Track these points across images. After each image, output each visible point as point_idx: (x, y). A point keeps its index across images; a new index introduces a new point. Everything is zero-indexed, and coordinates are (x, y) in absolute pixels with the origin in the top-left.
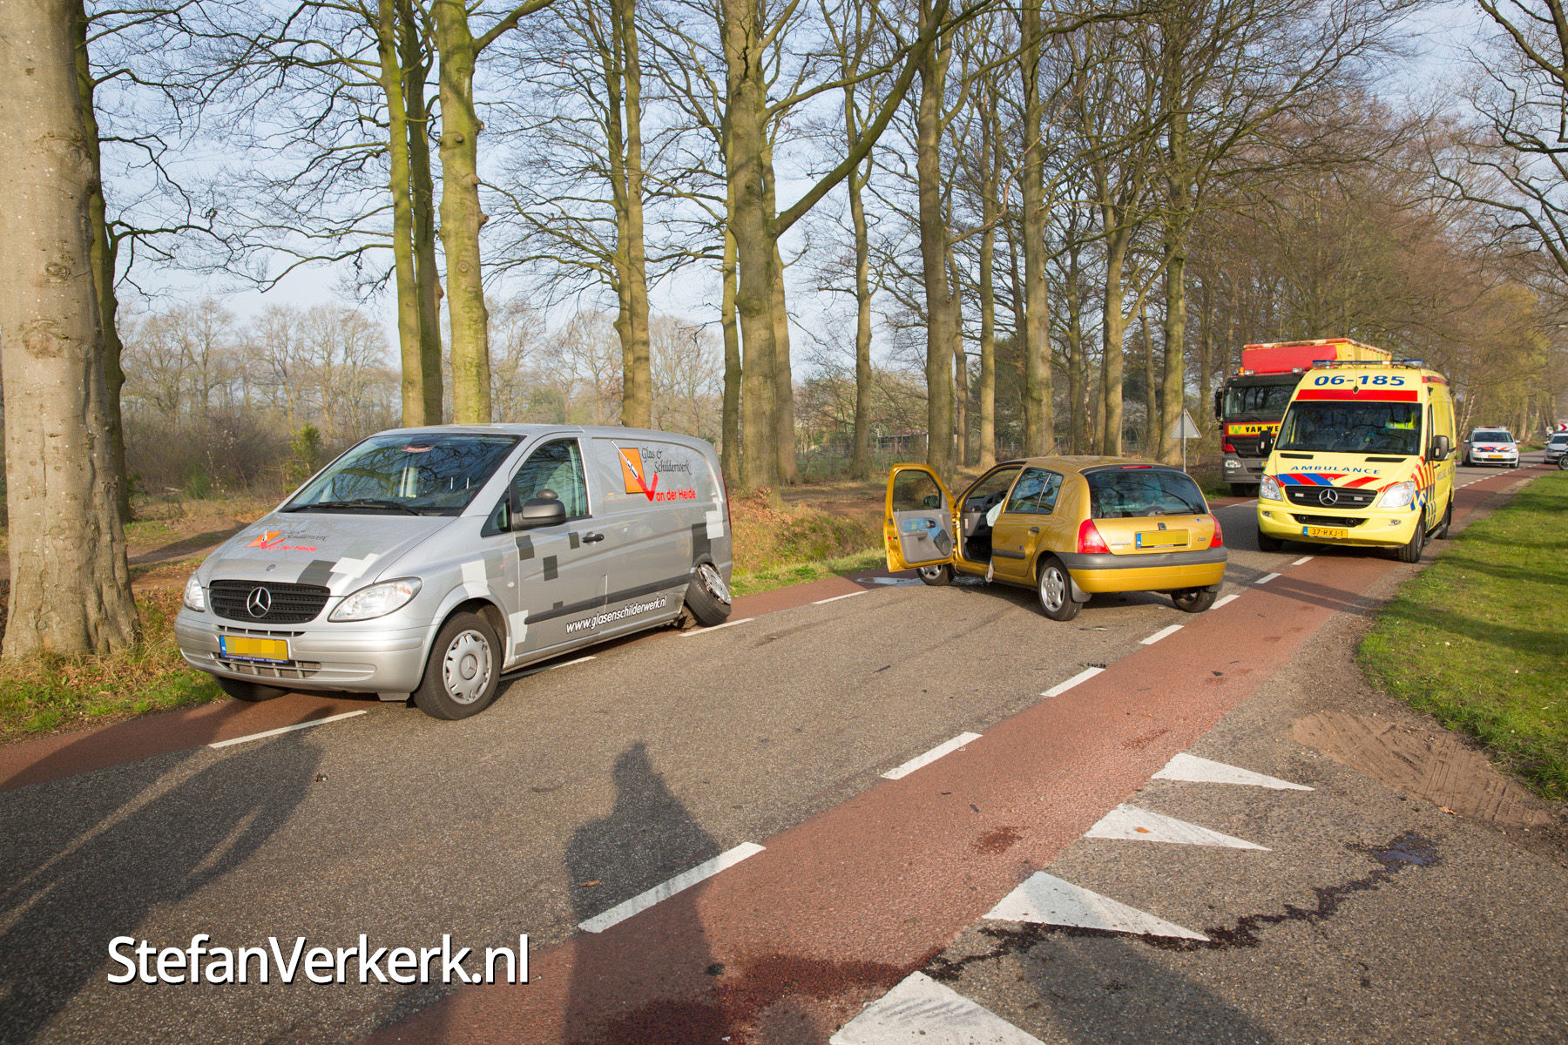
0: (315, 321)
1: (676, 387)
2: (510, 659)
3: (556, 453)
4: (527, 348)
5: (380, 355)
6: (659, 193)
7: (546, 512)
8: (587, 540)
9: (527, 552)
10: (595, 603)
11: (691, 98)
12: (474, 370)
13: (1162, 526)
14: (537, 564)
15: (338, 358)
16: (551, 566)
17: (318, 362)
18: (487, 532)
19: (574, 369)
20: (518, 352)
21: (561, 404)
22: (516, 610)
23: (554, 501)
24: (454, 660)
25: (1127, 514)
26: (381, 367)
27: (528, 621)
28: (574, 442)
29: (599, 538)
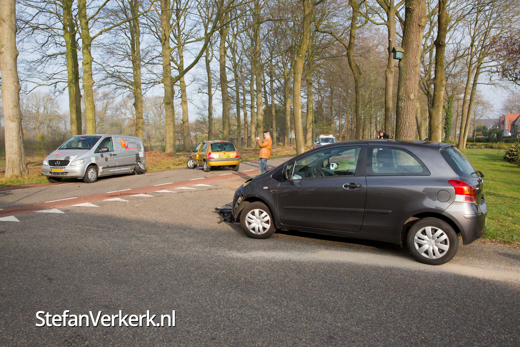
0: (33, 97)
1: (161, 121)
2: (99, 175)
3: (108, 139)
4: (109, 107)
5: (56, 110)
6: (148, 63)
7: (105, 149)
8: (113, 155)
9: (102, 156)
10: (115, 167)
11: (157, 34)
12: (92, 121)
13: (225, 153)
14: (104, 158)
15: (42, 110)
16: (106, 159)
17: (34, 111)
18: (95, 152)
19: (125, 114)
20: (106, 109)
21: (121, 126)
22: (100, 166)
23: (107, 148)
24: (90, 173)
25: (218, 151)
26: (57, 114)
27: (102, 168)
28: (111, 137)
29: (116, 155)
